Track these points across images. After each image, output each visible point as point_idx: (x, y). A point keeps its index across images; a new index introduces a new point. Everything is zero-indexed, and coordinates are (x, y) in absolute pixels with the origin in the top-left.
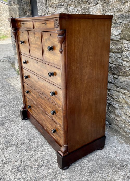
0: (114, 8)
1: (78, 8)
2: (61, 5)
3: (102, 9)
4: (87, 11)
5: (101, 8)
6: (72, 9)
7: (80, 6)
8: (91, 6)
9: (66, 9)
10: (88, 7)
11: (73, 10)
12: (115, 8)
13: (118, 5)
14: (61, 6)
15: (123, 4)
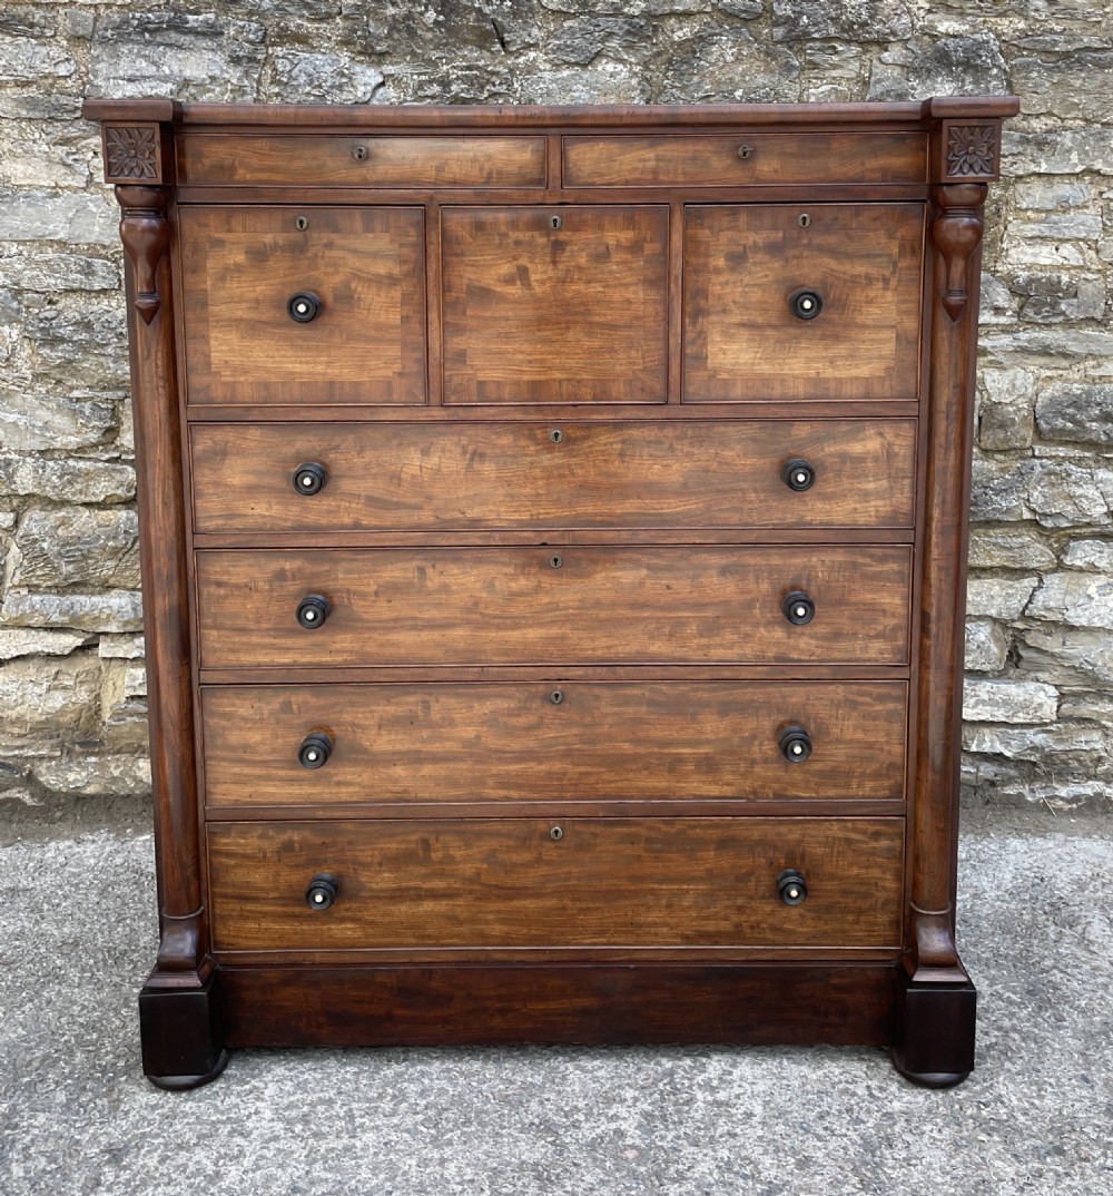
0: (732, 92)
1: (389, 69)
2: (178, 26)
3: (643, 91)
4: (493, 95)
5: (634, 82)
6: (328, 69)
7: (413, 54)
8: (531, 69)
9: (252, 59)
10: (511, 71)
11: (343, 75)
12: (739, 93)
13: (761, 79)
14: (173, 36)
15: (795, 74)
